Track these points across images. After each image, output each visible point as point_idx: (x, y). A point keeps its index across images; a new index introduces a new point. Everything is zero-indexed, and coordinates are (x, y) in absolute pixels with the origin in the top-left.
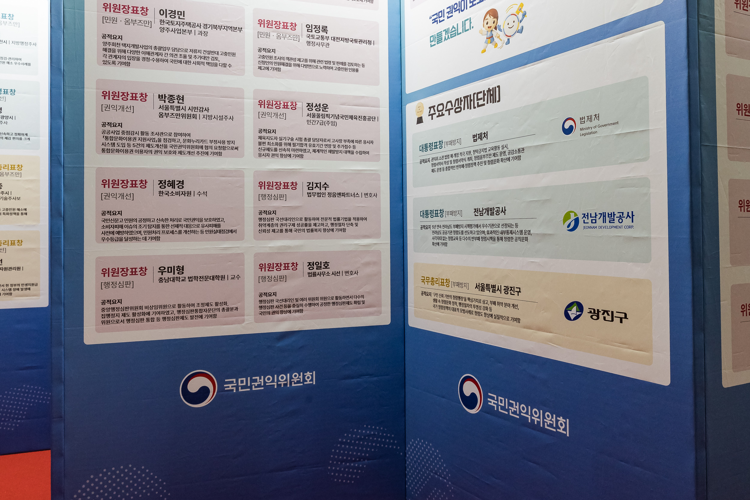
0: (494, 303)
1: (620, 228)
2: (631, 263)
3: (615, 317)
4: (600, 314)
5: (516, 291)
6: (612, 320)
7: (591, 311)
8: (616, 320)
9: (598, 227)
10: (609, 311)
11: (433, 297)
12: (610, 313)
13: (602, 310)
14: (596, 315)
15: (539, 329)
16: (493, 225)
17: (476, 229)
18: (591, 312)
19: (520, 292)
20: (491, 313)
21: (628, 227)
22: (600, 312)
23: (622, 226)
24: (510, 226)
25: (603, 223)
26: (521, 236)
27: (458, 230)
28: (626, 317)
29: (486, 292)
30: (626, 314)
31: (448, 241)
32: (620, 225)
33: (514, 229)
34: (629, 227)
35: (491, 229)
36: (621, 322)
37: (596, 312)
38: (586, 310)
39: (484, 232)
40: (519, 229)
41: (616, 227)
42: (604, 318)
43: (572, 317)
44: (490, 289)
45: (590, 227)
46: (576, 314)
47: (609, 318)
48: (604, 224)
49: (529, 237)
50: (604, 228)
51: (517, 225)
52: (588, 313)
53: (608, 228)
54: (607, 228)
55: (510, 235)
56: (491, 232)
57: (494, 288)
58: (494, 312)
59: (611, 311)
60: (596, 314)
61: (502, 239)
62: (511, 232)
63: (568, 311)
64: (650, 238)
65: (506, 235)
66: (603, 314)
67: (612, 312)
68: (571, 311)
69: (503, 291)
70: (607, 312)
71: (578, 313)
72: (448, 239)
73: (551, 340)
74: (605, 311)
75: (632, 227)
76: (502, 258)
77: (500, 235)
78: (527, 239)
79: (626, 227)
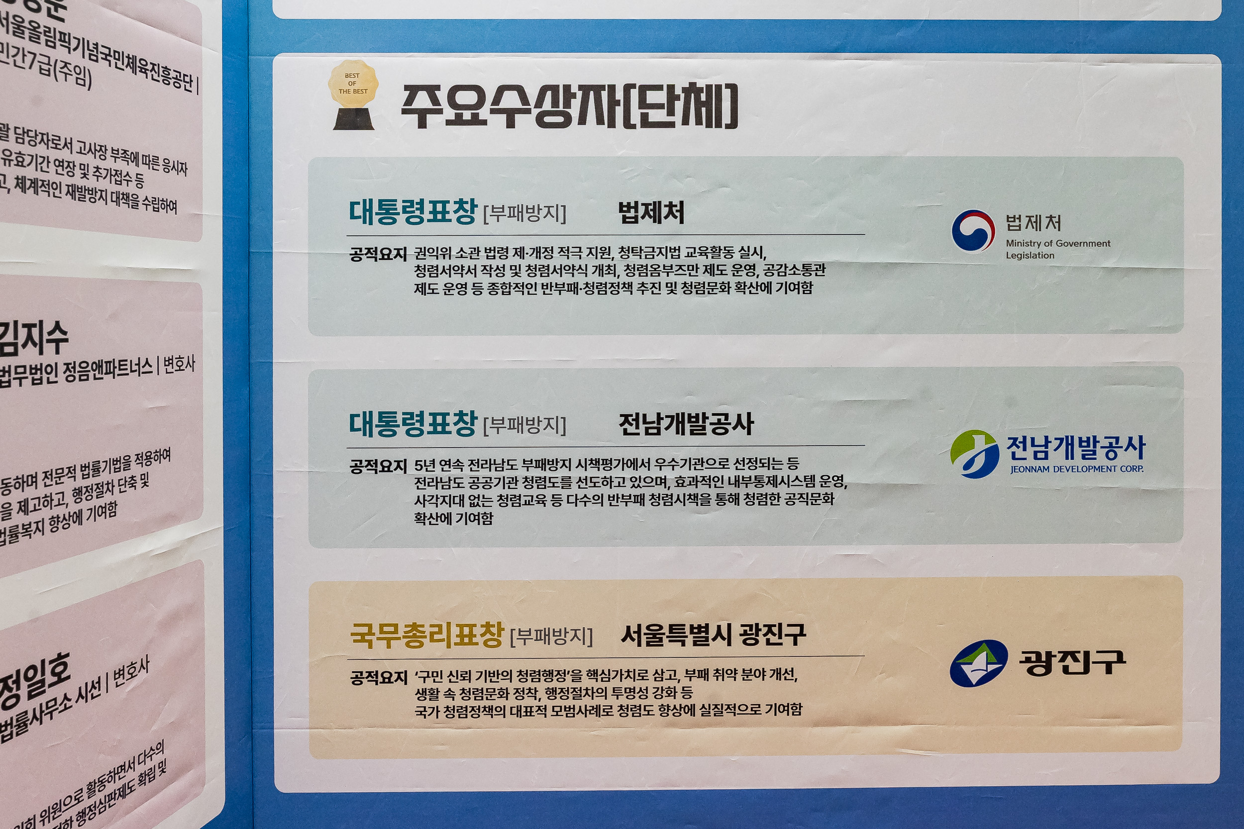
0: (704, 674)
1: (1111, 471)
2: (1135, 546)
3: (1094, 663)
4: (1055, 661)
5: (786, 635)
6: (1086, 670)
7: (1030, 658)
8: (1098, 670)
9: (1051, 469)
10: (1079, 652)
11: (416, 684)
12: (1081, 657)
13: (1059, 652)
14: (1044, 664)
15: (868, 721)
16: (701, 461)
17: (629, 473)
18: (1028, 660)
19: (802, 634)
20: (689, 702)
21: (1129, 469)
22: (1055, 656)
23: (1115, 466)
24: (771, 463)
25: (1067, 458)
26: (810, 491)
27: (548, 474)
28: (1120, 659)
29: (670, 648)
30: (1120, 654)
31: (495, 508)
32: (1110, 463)
33: (784, 472)
34: (1133, 469)
35: (693, 473)
36: (1109, 671)
37: (1044, 659)
38: (1014, 656)
39: (663, 481)
40: (801, 473)
41: (1100, 469)
42: (1066, 670)
43: (974, 678)
44: (686, 637)
45: (1031, 469)
46: (987, 671)
47: (1079, 667)
48: (1070, 463)
49: (838, 493)
50: (1068, 471)
51: (793, 463)
52: (1021, 662)
53: (1080, 469)
54: (1076, 470)
55: (769, 489)
56: (695, 481)
57: (703, 634)
58: (697, 700)
59: (1082, 653)
60: (1043, 662)
61: (735, 499)
62: (773, 481)
63: (962, 666)
64: (1182, 492)
65: (752, 489)
66: (1063, 660)
67: (1087, 654)
68: (971, 664)
69: (737, 639)
70: (1073, 655)
71: (991, 668)
72: (495, 504)
73: (906, 743)
74: (1065, 654)
75: (1139, 469)
76: (737, 550)
77: (729, 490)
78: (829, 499)
79: (1124, 469)
